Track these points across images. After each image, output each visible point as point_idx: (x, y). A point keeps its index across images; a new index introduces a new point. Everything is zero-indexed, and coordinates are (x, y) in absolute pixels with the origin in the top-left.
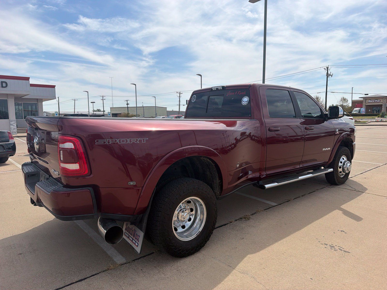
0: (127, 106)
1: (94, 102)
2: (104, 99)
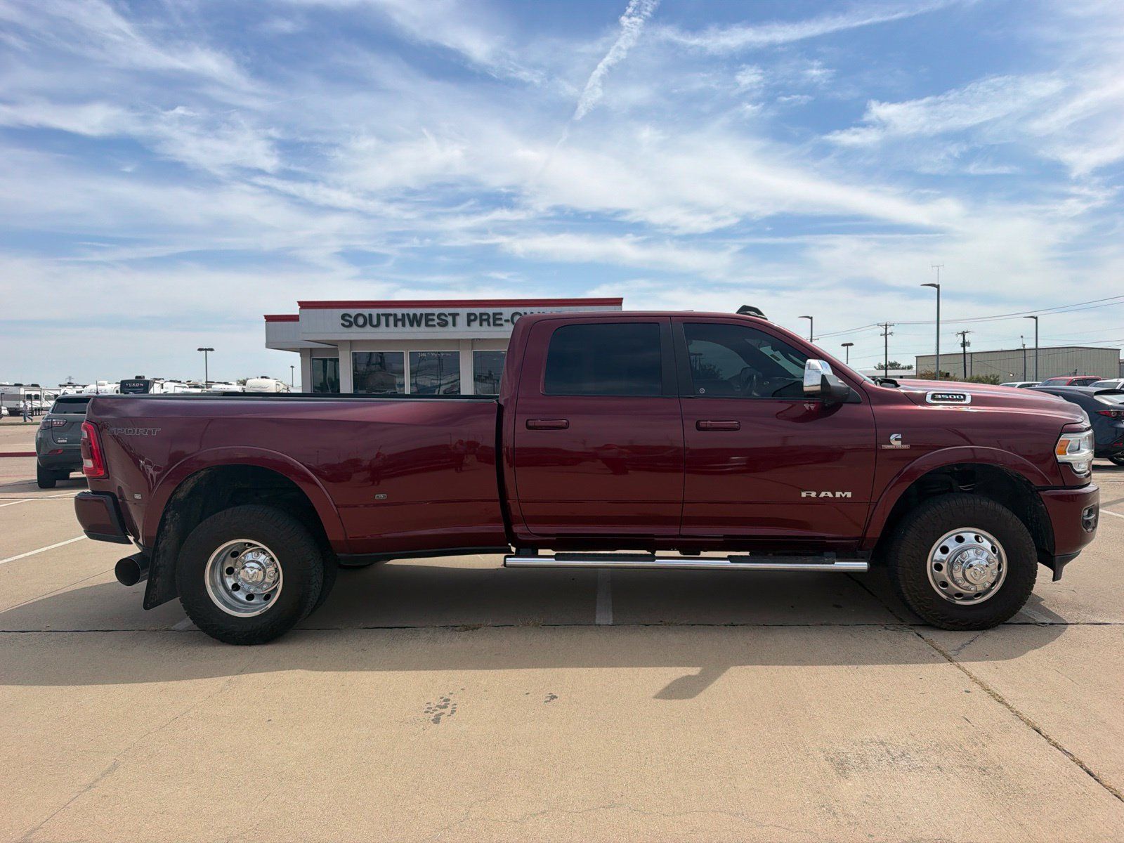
0: (961, 350)
1: (851, 344)
2: (888, 333)
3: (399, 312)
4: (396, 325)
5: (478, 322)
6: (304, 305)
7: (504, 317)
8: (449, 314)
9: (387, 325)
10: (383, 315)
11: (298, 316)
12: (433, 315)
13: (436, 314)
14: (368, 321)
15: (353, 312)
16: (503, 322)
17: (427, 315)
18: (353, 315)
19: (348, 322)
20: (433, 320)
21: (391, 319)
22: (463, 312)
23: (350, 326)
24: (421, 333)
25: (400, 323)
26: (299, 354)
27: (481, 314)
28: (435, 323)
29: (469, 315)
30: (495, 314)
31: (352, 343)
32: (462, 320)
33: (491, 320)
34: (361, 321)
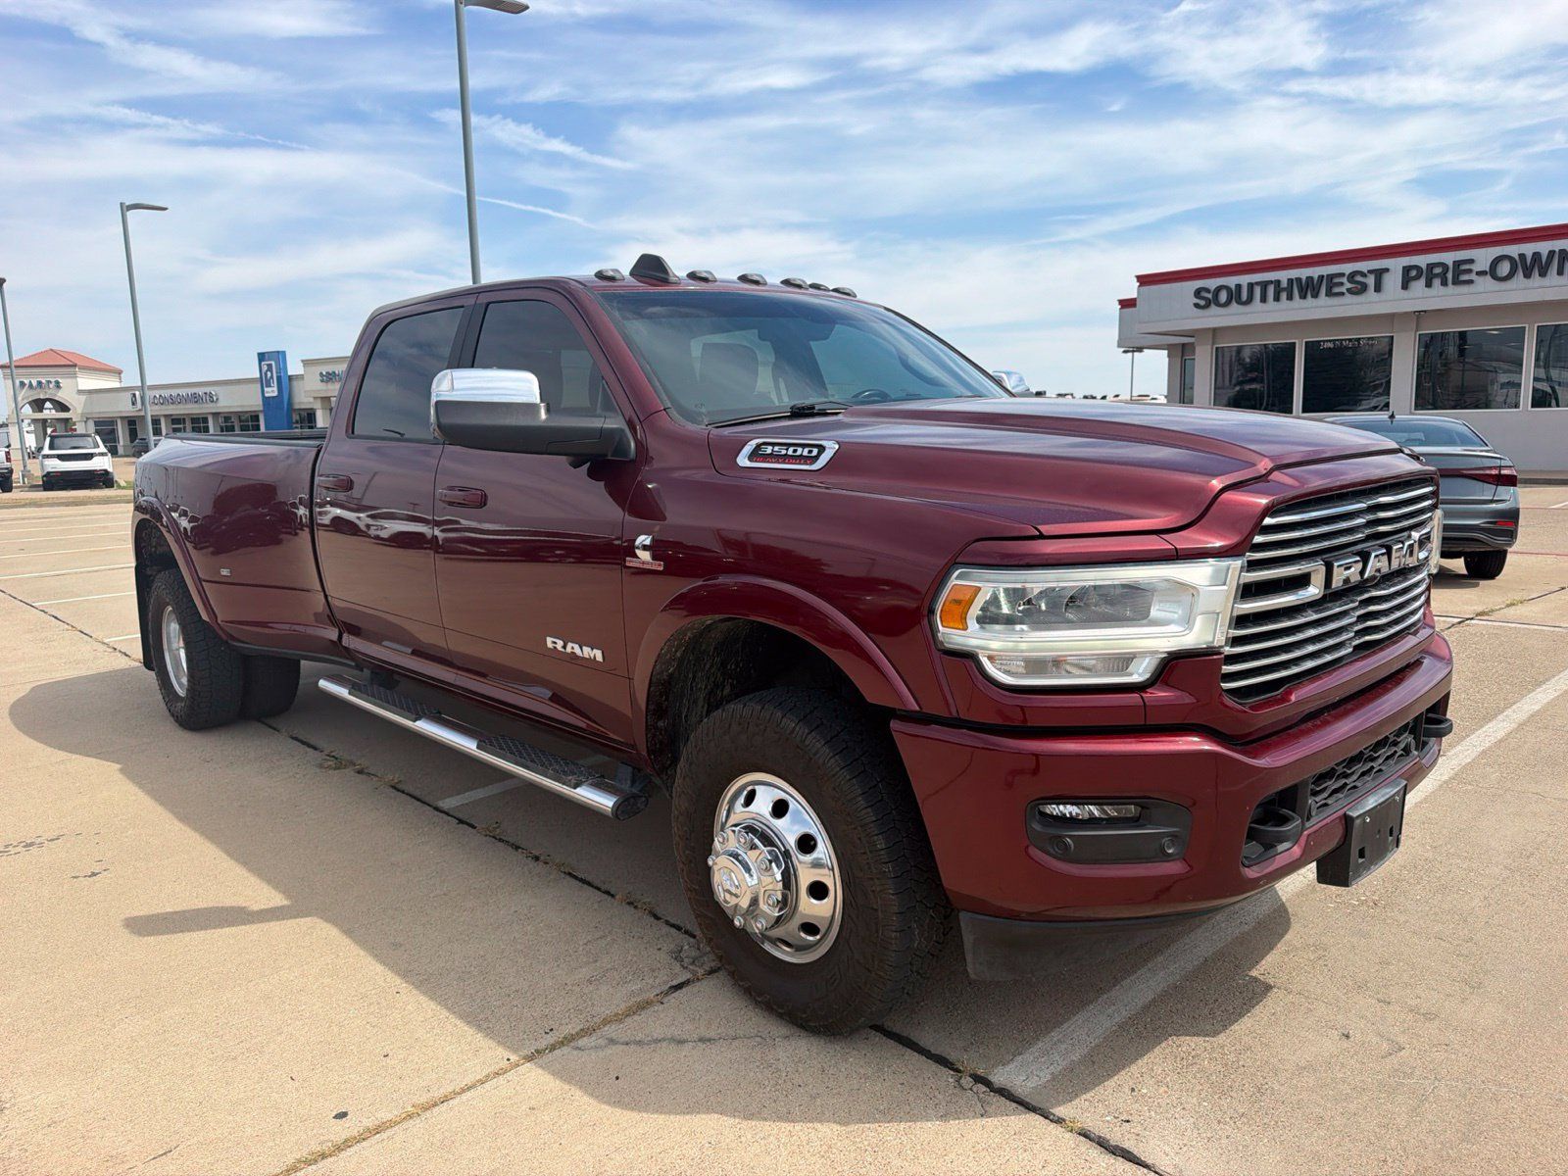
3: (1283, 276)
4: (1277, 299)
5: (1422, 281)
6: (1144, 280)
7: (1476, 267)
8: (1369, 272)
9: (1264, 299)
10: (1257, 283)
11: (1135, 300)
12: (1343, 275)
13: (1347, 274)
14: (1235, 296)
15: (1212, 283)
16: (1473, 276)
17: (1331, 277)
18: (1213, 288)
19: (1206, 300)
20: (1342, 284)
21: (1271, 290)
22: (1396, 265)
23: (1207, 306)
24: (1320, 308)
25: (1284, 295)
26: (1166, 352)
27: (1431, 267)
28: (1343, 289)
29: (1407, 270)
30: (1457, 264)
31: (1215, 332)
32: (1393, 281)
33: (1450, 276)
34: (1223, 296)
